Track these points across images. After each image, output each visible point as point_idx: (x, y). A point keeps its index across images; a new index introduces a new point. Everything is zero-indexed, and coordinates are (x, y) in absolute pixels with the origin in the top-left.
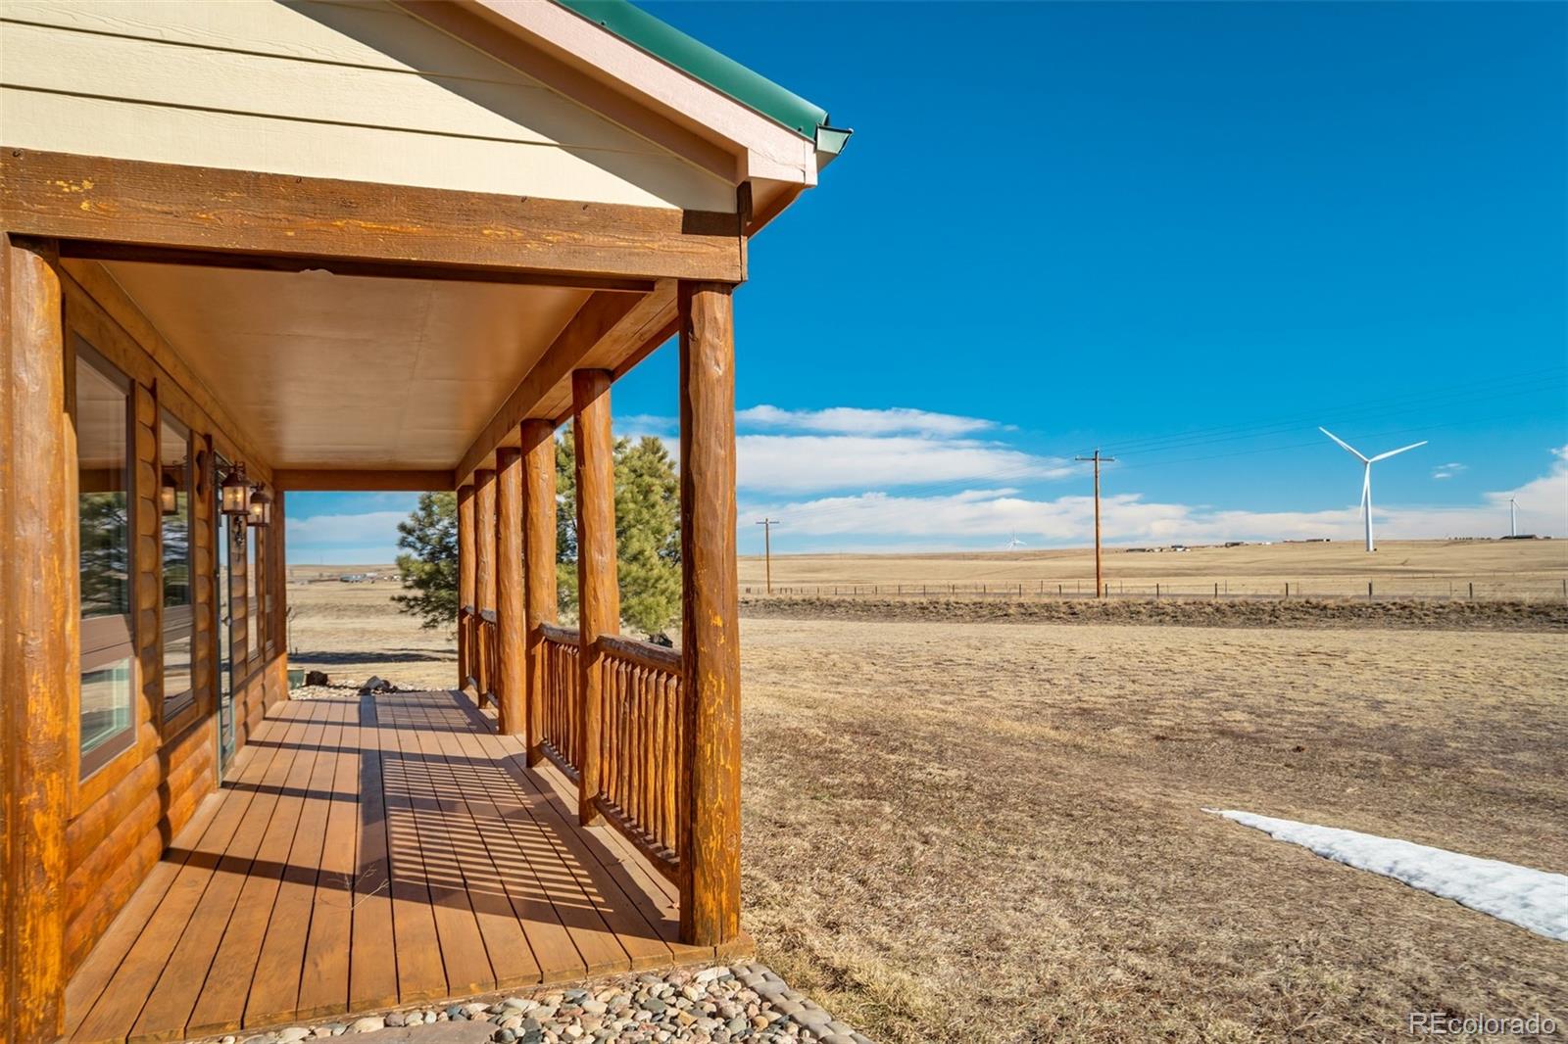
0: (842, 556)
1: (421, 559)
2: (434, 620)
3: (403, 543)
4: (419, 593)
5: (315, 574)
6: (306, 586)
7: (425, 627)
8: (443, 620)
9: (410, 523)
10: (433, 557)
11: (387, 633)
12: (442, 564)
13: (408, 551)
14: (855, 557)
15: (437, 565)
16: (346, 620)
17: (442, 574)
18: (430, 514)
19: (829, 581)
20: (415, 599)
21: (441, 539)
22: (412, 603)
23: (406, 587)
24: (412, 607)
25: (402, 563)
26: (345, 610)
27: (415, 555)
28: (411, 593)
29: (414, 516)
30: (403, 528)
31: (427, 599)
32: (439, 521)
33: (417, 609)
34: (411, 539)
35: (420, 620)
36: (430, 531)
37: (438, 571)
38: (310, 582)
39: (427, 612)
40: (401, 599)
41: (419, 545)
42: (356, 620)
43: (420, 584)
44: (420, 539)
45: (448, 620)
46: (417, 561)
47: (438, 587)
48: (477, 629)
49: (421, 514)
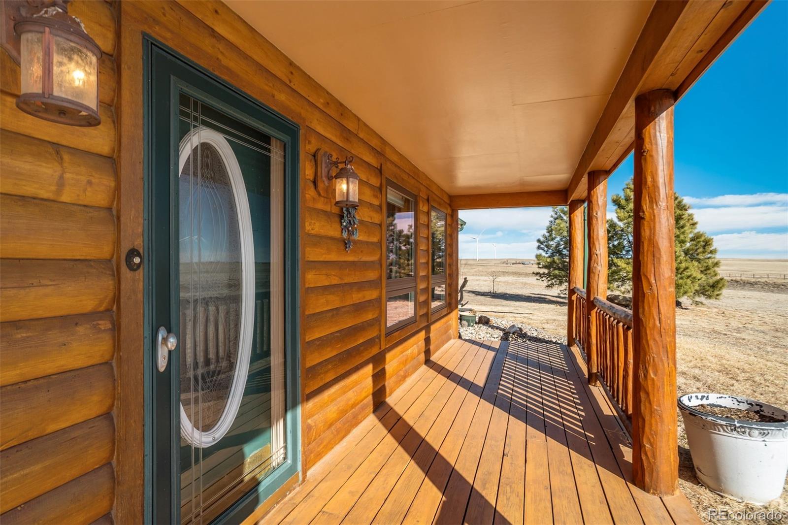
0: (733, 260)
1: (547, 255)
2: (552, 284)
3: (539, 248)
4: (546, 271)
5: (514, 262)
6: (512, 265)
7: (547, 286)
8: (556, 284)
9: (542, 239)
10: (552, 256)
11: (534, 285)
12: (556, 258)
13: (541, 252)
14: (740, 260)
15: (554, 259)
16: (521, 278)
17: (556, 263)
18: (551, 235)
19: (728, 270)
20: (544, 274)
21: (557, 247)
22: (542, 276)
23: (539, 267)
24: (542, 277)
25: (538, 257)
26: (521, 274)
27: (544, 254)
28: (542, 271)
29: (544, 236)
30: (539, 241)
31: (549, 275)
32: (555, 238)
33: (544, 279)
34: (542, 246)
35: (545, 283)
36: (551, 243)
37: (554, 262)
38: (513, 264)
39: (549, 280)
40: (537, 274)
41: (546, 249)
42: (524, 278)
43: (545, 267)
44: (547, 246)
45: (558, 284)
46: (544, 257)
47: (555, 269)
48: (589, 314)
49: (547, 234)
